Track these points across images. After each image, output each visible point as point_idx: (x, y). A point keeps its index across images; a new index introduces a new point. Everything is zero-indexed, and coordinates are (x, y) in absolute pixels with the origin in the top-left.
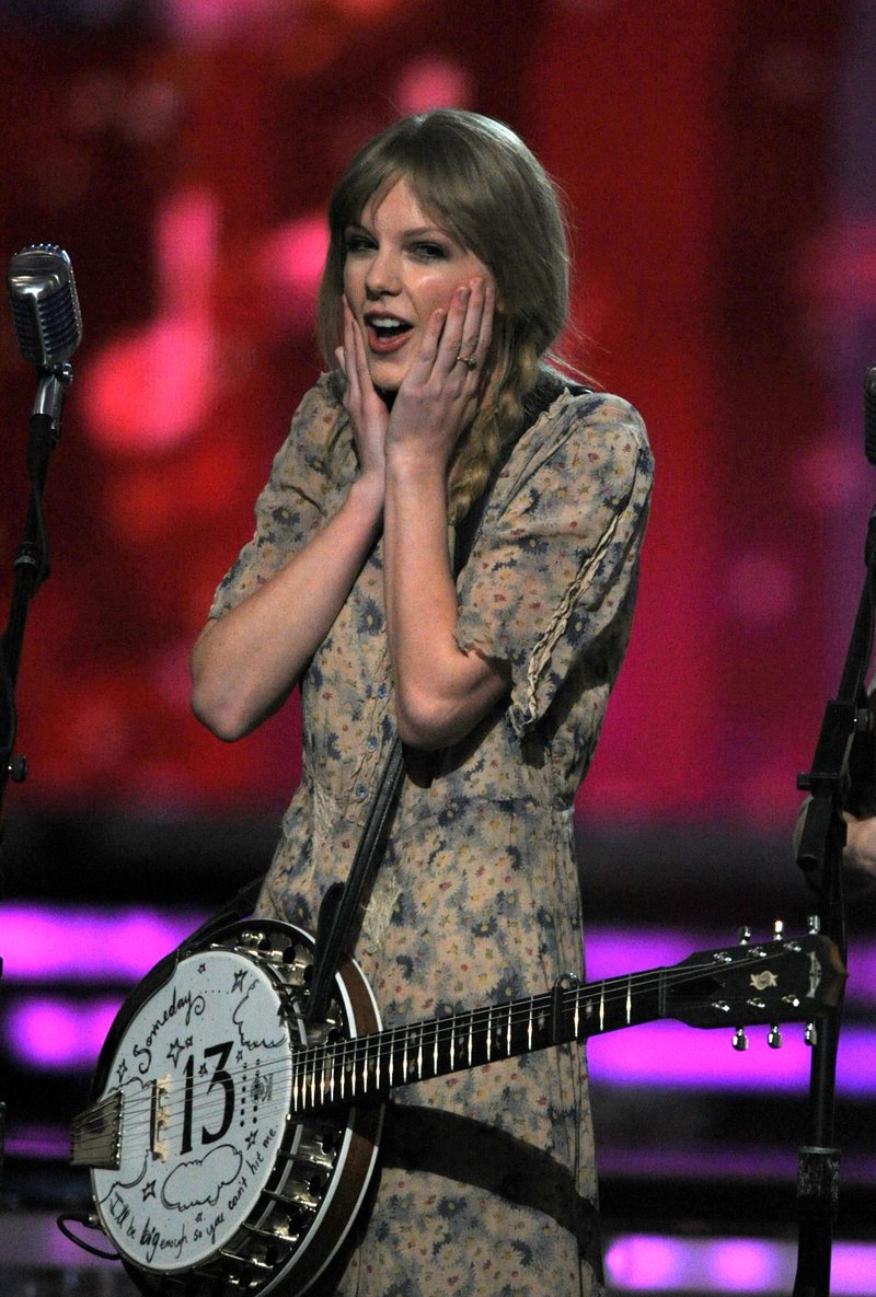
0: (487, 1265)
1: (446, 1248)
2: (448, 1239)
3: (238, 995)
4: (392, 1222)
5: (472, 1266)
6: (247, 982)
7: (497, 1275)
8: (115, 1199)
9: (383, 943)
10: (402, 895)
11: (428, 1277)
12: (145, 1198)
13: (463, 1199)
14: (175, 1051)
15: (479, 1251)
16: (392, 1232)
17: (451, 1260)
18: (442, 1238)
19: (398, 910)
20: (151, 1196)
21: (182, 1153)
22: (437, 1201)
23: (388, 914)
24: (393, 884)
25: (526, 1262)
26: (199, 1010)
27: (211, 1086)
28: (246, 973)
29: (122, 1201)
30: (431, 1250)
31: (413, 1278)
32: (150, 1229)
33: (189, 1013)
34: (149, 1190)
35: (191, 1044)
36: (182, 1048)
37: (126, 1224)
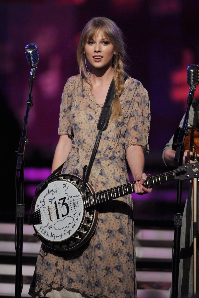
0: (116, 244)
1: (108, 239)
2: (109, 237)
3: (65, 188)
4: (98, 231)
5: (113, 243)
6: (67, 186)
7: (117, 246)
8: (42, 230)
9: (97, 178)
10: (101, 169)
11: (105, 243)
12: (50, 229)
13: (112, 230)
14: (51, 201)
15: (114, 241)
16: (98, 233)
17: (109, 242)
18: (108, 237)
19: (101, 172)
20: (51, 228)
21: (57, 219)
22: (107, 230)
23: (99, 173)
24: (100, 167)
25: (123, 244)
26: (55, 192)
27: (62, 206)
28: (66, 184)
29: (44, 230)
30: (105, 238)
31: (101, 243)
32: (52, 234)
33: (53, 193)
34: (50, 227)
35: (55, 199)
36: (53, 200)
37: (46, 234)
